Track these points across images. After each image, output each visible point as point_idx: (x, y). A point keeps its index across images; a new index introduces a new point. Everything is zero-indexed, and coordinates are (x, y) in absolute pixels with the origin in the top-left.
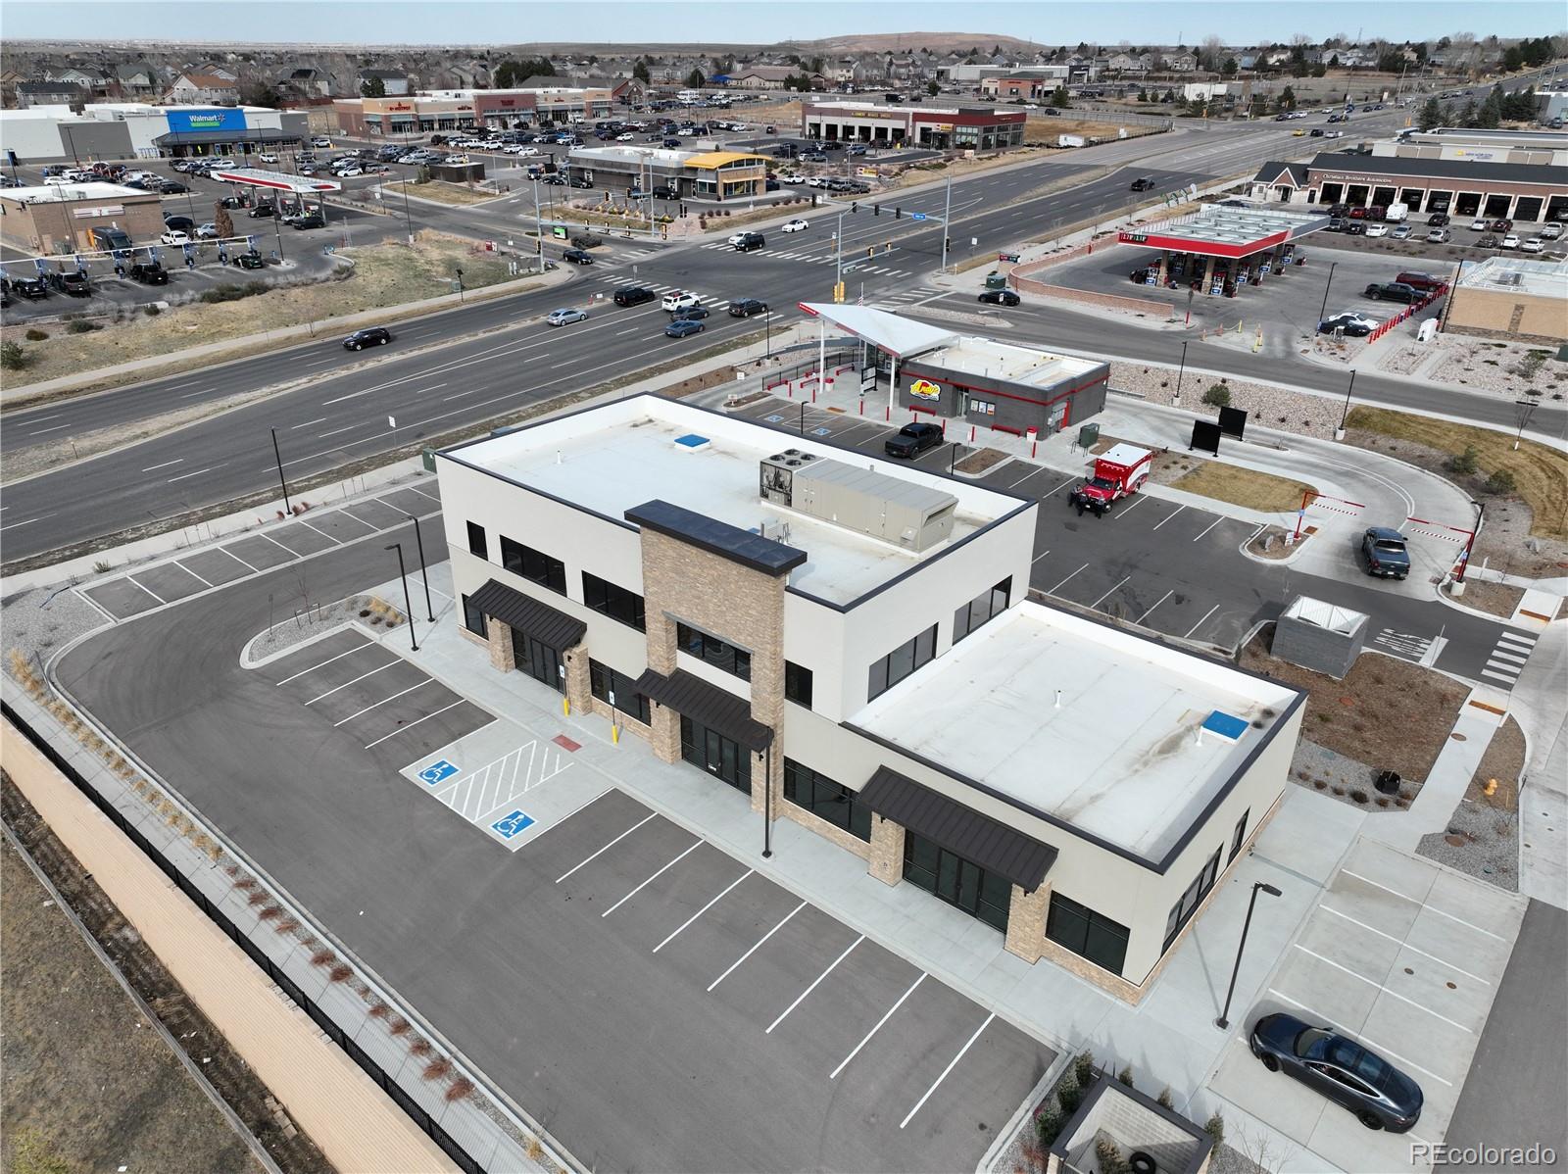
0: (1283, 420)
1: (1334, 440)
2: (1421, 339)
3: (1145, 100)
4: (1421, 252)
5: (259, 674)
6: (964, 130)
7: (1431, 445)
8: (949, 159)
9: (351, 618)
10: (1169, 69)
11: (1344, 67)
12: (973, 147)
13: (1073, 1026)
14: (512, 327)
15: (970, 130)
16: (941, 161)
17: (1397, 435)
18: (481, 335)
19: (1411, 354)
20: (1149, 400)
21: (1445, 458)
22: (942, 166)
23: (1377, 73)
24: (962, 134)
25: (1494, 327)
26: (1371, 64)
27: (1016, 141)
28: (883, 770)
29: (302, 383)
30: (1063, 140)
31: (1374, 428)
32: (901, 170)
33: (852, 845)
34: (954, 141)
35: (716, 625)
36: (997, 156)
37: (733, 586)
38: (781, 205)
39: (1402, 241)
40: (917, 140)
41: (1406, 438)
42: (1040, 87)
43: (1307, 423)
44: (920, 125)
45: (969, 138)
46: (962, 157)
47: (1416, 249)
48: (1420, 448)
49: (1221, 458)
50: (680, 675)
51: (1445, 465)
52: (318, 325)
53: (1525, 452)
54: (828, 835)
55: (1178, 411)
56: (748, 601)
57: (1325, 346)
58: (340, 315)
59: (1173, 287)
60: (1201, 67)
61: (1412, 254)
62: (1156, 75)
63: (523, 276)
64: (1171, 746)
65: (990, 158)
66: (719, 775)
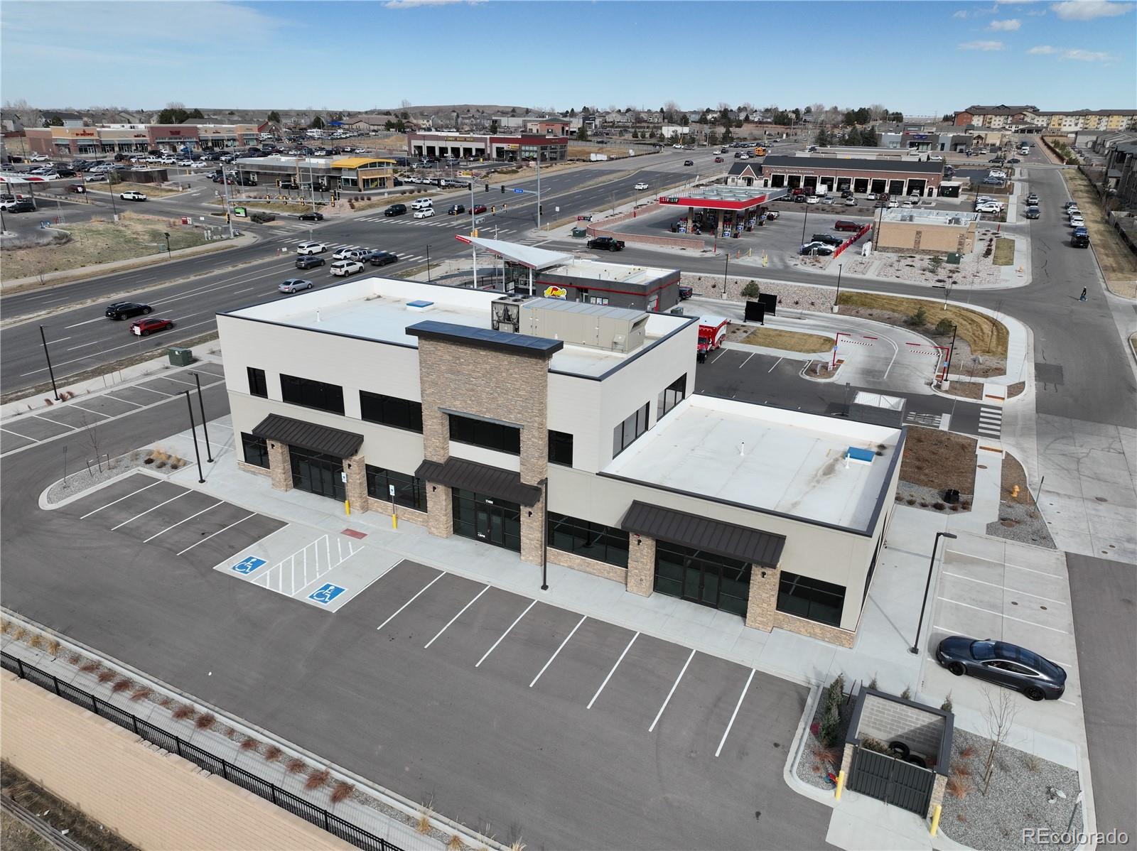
0: (797, 303)
1: (832, 313)
2: (864, 255)
3: (637, 137)
4: (843, 212)
5: (61, 513)
6: (527, 148)
7: (894, 311)
8: (521, 167)
9: (138, 466)
10: (646, 121)
11: (753, 122)
12: (534, 159)
13: (814, 668)
14: (217, 272)
15: (531, 148)
16: (514, 168)
17: (871, 307)
18: (192, 278)
19: (861, 263)
20: (706, 297)
21: (904, 318)
22: (515, 172)
23: (775, 126)
24: (526, 151)
25: (906, 247)
26: (769, 120)
27: (562, 157)
28: (635, 503)
29: (42, 314)
30: (593, 157)
31: (855, 303)
32: (488, 173)
33: (608, 573)
34: (521, 155)
35: (488, 411)
36: (551, 166)
37: (504, 374)
38: (407, 194)
39: (830, 206)
40: (494, 155)
41: (877, 308)
42: (567, 128)
43: (813, 304)
44: (495, 145)
45: (531, 154)
46: (528, 166)
47: (840, 210)
48: (887, 314)
49: (766, 326)
50: (453, 461)
51: (905, 322)
52: (47, 277)
53: (951, 311)
54: (588, 569)
55: (727, 302)
56: (518, 385)
57: (808, 261)
58: (64, 270)
59: (698, 234)
60: (666, 121)
61: (838, 213)
62: (638, 125)
63: (216, 241)
64: (830, 470)
65: (547, 167)
66: (487, 541)
